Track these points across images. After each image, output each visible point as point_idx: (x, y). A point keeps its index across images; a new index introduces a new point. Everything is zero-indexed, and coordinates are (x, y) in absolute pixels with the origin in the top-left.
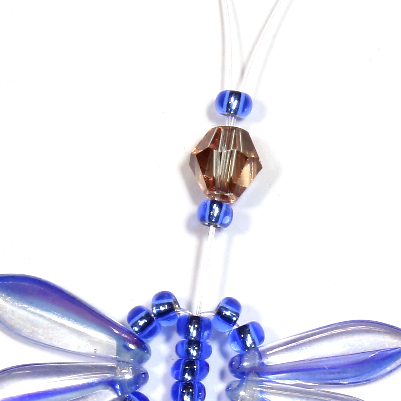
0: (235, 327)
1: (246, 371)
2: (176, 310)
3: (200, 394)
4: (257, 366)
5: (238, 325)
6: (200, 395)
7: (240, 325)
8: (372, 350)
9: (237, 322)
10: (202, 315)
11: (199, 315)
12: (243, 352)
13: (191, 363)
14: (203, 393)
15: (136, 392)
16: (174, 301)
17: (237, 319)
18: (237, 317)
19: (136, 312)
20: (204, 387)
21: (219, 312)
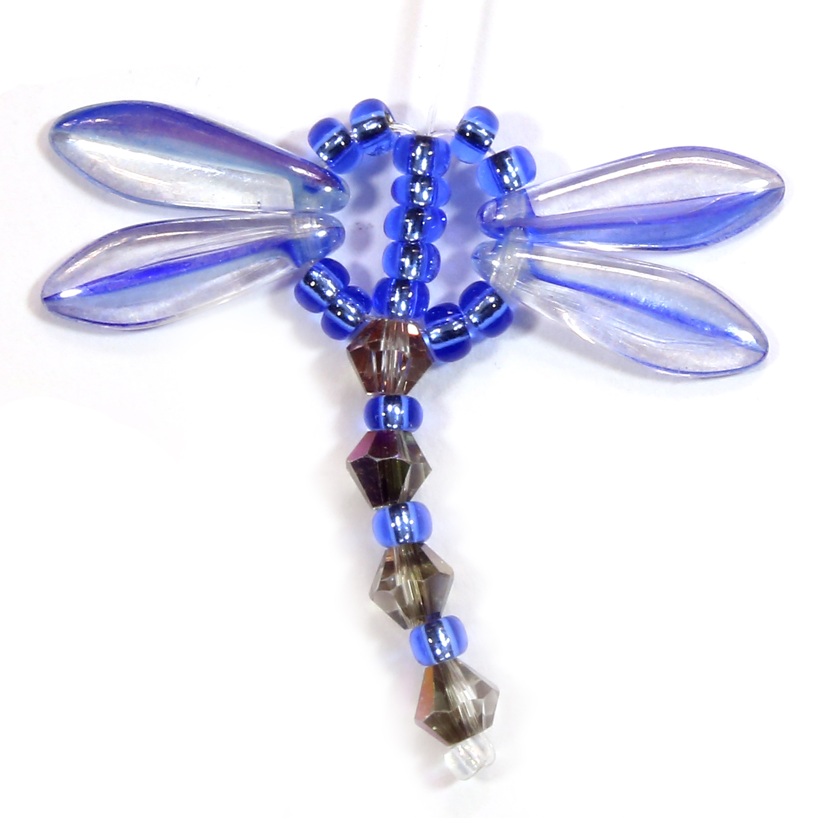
0: (489, 154)
1: (506, 226)
2: (390, 127)
3: (431, 262)
4: (523, 217)
5: (494, 152)
6: (431, 264)
7: (497, 152)
8: (709, 195)
9: (491, 147)
10: (435, 136)
11: (429, 135)
12: (501, 195)
13: (415, 212)
14: (436, 262)
15: (327, 259)
16: (385, 113)
17: (491, 143)
18: (491, 139)
19: (323, 128)
20: (438, 252)
21: (461, 132)
